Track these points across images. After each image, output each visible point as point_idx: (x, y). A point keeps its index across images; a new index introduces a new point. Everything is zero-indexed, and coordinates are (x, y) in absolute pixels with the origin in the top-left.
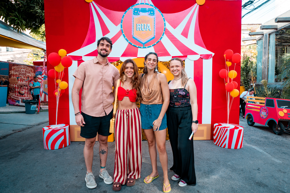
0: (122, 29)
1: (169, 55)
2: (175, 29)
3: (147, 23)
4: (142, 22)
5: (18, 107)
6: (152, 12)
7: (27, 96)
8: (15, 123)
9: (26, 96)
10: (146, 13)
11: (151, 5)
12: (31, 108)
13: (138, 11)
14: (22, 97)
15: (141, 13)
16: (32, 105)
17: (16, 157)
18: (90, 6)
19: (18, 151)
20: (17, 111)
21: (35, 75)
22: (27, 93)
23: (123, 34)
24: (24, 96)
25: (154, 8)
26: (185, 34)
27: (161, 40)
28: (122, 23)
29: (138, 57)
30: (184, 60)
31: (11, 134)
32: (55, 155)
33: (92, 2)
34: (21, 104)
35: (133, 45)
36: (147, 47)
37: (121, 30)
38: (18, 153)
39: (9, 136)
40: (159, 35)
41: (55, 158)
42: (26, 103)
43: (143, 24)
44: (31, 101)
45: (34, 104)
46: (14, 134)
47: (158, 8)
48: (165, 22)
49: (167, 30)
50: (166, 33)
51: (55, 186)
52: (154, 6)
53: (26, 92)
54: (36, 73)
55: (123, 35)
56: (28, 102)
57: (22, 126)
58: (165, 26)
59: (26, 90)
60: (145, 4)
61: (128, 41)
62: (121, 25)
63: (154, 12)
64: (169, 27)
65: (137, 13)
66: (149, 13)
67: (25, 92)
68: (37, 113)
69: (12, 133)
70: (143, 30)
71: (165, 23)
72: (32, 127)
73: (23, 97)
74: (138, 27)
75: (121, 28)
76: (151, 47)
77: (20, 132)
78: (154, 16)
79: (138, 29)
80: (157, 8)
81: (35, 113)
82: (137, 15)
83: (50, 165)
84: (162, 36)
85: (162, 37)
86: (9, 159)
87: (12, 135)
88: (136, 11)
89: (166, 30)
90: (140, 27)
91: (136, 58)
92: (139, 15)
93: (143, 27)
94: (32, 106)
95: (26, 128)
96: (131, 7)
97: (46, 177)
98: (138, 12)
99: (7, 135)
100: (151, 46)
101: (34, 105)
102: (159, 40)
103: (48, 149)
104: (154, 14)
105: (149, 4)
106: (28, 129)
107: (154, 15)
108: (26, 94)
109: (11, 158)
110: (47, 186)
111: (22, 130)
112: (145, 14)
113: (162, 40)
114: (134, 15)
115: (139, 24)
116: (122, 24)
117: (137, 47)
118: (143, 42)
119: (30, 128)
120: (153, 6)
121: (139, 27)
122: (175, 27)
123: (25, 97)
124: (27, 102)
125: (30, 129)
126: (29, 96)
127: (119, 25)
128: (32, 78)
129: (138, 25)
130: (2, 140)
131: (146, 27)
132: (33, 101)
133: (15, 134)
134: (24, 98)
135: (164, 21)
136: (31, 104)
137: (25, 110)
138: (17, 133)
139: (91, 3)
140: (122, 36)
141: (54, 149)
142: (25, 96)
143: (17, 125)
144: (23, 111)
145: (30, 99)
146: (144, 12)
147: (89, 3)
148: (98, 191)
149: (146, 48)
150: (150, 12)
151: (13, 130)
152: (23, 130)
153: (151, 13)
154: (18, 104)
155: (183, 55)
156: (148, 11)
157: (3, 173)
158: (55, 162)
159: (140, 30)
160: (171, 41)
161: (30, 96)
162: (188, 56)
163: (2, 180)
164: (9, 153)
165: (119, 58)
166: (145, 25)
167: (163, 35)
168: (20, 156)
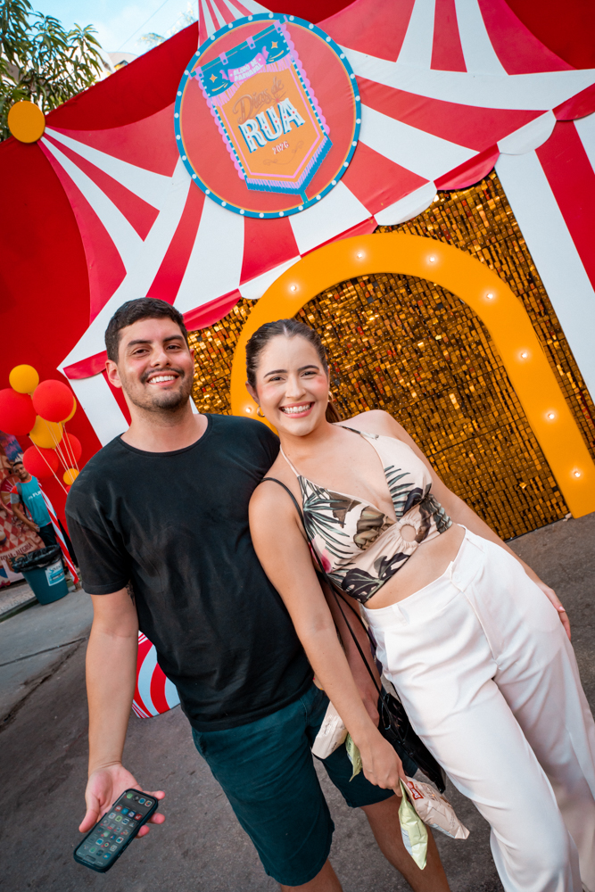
0: (194, 176)
1: (418, 182)
2: (395, 60)
3: (278, 100)
4: (255, 110)
5: (10, 590)
6: (275, 45)
7: (20, 542)
8: (22, 656)
9: (15, 542)
10: (254, 62)
11: (256, 17)
12: (49, 580)
13: (222, 72)
14: (7, 553)
15: (236, 72)
16: (45, 568)
17: (64, 780)
18: (43, 150)
19: (64, 754)
20: (11, 607)
21: (8, 461)
22: (14, 532)
23: (208, 192)
24: (8, 545)
25: (277, 23)
26: (448, 55)
27: (361, 139)
28: (183, 154)
29: (302, 252)
30: (493, 170)
31: (24, 699)
32: (178, 730)
33: (44, 135)
34: (13, 576)
35: (262, 215)
36: (318, 197)
37: (193, 181)
38: (65, 762)
39: (21, 712)
40: (342, 125)
41: (182, 742)
42: (24, 569)
43: (261, 116)
44: (36, 559)
45: (50, 561)
46: (32, 696)
47: (290, 13)
48: (342, 56)
49: (368, 84)
50: (364, 100)
51: (208, 844)
52: (271, 15)
53: (10, 531)
54: (8, 453)
55: (211, 196)
56: (31, 564)
57: (47, 655)
58: (351, 72)
59: (6, 523)
60: (231, 26)
61: (237, 212)
62: (186, 163)
63: (283, 38)
64: (366, 66)
65: (219, 82)
66: (266, 53)
67: (5, 531)
68: (74, 587)
69: (25, 694)
70: (272, 136)
71: (345, 61)
72: (78, 647)
73: (7, 549)
74: (249, 134)
75: (191, 173)
76: (332, 187)
77: (46, 683)
78: (287, 56)
79: (253, 146)
80: (285, 16)
81: (66, 592)
82: (223, 90)
83: (173, 773)
84: (358, 121)
85: (359, 126)
86: (45, 795)
87: (27, 702)
88: (213, 78)
89: (363, 86)
90: (256, 131)
91: (298, 258)
92: (230, 84)
93: (267, 124)
94: (48, 572)
95: (61, 657)
96: (186, 72)
97: (174, 823)
98: (224, 77)
99: (15, 709)
100: (334, 182)
101: (52, 568)
102: (354, 144)
103: (151, 716)
104: (283, 46)
105: (250, 18)
106: (69, 661)
107: (286, 52)
108: (12, 536)
109: (50, 790)
110: (185, 854)
111: (49, 671)
112: (251, 68)
113: (364, 139)
114: (214, 98)
115: (249, 122)
116: (184, 158)
117: (281, 214)
118: (297, 185)
119: (73, 654)
120: (265, 16)
121: (253, 133)
122: (390, 51)
123: (16, 549)
124: (27, 566)
125: (73, 658)
126: (23, 539)
127: (180, 167)
128: (4, 476)
129: (247, 128)
130: (4, 733)
131: (278, 120)
132: (43, 556)
133: (35, 693)
134: (13, 552)
135: (340, 52)
136: (40, 566)
137: (34, 595)
138: (39, 689)
139: (44, 140)
140: (208, 203)
141: (167, 709)
142: (12, 546)
143: (29, 659)
144: (27, 599)
145: (32, 549)
146: (243, 65)
147: (38, 144)
148: (350, 819)
149: (315, 202)
150: (269, 49)
151: (26, 683)
152: (55, 670)
153: (273, 52)
154: (6, 580)
155: (477, 153)
156: (258, 50)
157: (45, 851)
158: (186, 756)
159: (263, 142)
160: (401, 120)
161: (26, 539)
162: (501, 144)
163: (48, 876)
164: (39, 772)
165: (237, 290)
166: (272, 111)
167: (359, 116)
168: (73, 772)
